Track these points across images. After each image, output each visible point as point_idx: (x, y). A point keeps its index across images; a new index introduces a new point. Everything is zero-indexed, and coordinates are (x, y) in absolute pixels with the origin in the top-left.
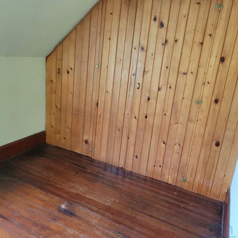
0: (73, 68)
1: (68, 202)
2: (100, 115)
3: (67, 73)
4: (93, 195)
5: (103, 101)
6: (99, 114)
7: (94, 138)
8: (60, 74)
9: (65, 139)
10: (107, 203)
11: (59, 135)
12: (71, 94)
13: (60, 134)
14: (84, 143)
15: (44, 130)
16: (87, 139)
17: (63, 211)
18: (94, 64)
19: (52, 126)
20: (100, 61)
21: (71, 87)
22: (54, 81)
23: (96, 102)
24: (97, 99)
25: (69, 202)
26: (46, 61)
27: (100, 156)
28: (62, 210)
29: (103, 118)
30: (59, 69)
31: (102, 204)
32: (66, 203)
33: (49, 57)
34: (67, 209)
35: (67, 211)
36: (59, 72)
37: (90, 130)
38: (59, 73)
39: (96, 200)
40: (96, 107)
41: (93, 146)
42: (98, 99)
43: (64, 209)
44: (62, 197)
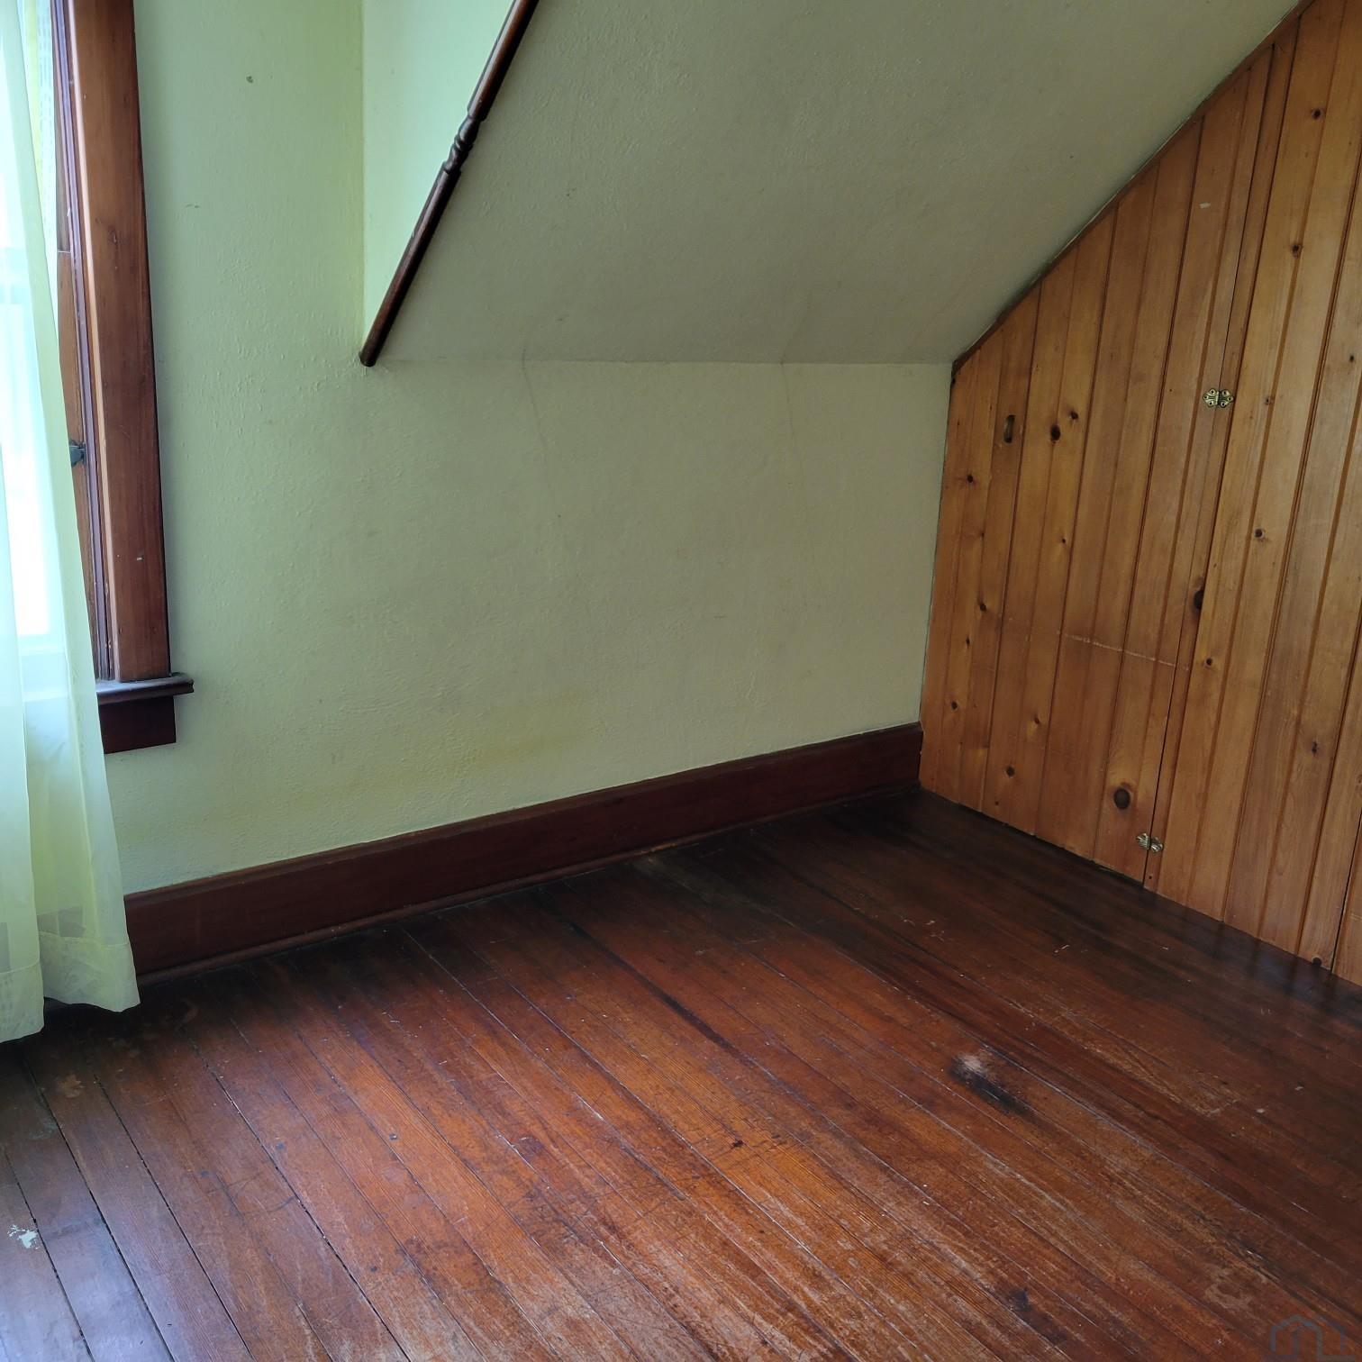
0: (1081, 410)
1: (999, 1050)
2: (1209, 662)
3: (1048, 437)
4: (1127, 1052)
5: (1231, 582)
6: (1201, 656)
7: (1165, 783)
8: (1016, 442)
9: (1010, 772)
10: (1201, 1106)
11: (981, 753)
12: (1060, 545)
13: (987, 746)
14: (1109, 805)
15: (917, 721)
16: (1124, 784)
17: (969, 1080)
18: (1195, 387)
19: (954, 706)
20: (1234, 371)
21: (1066, 509)
22: (984, 478)
23: (1193, 590)
24: (1198, 571)
25: (1005, 1054)
26: (954, 381)
27: (1191, 885)
28: (968, 1077)
29: (1225, 677)
30: (1011, 419)
31: (1173, 1103)
32: (987, 1052)
33: (970, 360)
34: (992, 1077)
35: (990, 1086)
36: (1010, 432)
37: (1145, 737)
38: (1009, 440)
39: (1141, 1074)
40: (1189, 614)
41: (1158, 825)
42: (1201, 574)
43: (977, 1076)
44: (971, 1025)
